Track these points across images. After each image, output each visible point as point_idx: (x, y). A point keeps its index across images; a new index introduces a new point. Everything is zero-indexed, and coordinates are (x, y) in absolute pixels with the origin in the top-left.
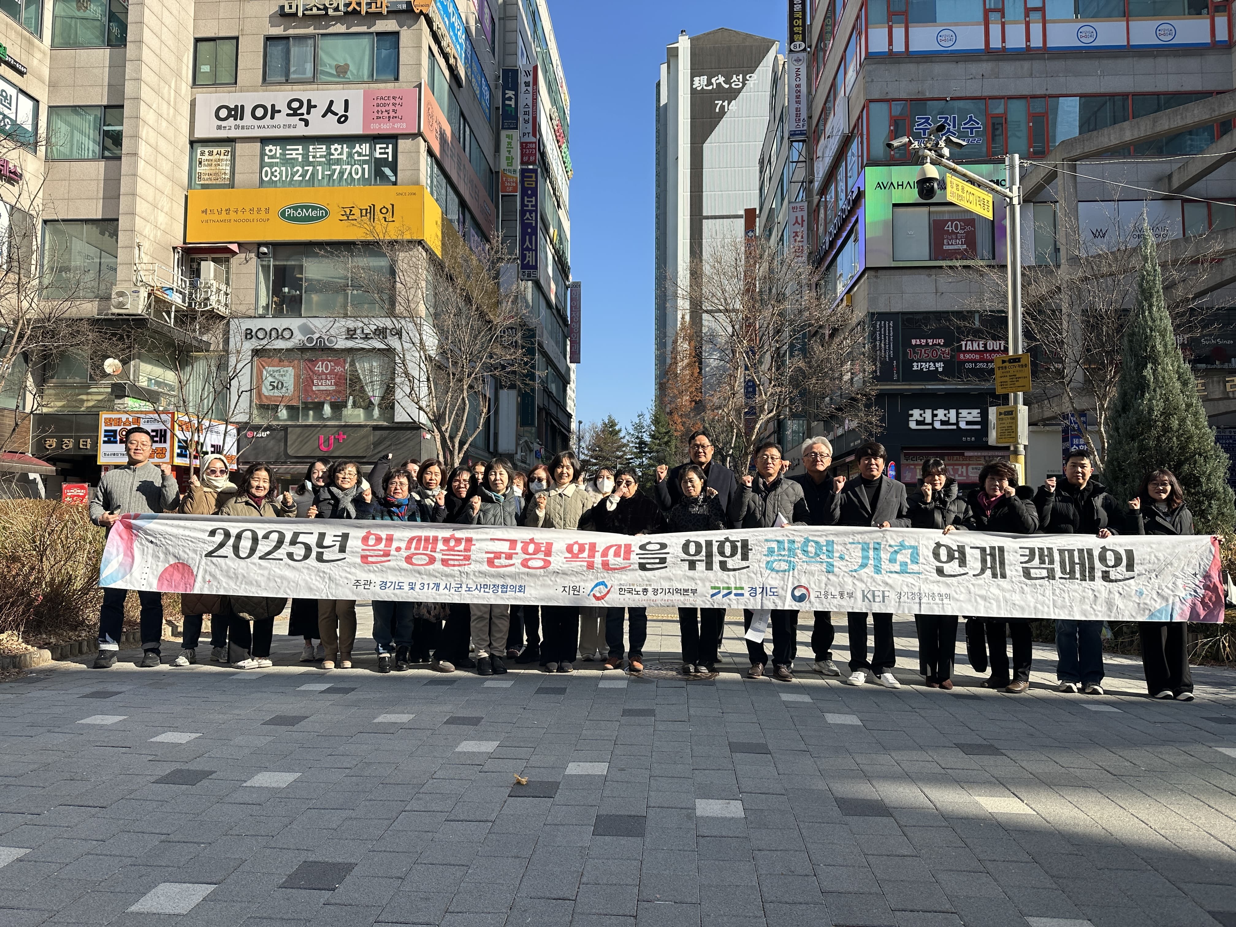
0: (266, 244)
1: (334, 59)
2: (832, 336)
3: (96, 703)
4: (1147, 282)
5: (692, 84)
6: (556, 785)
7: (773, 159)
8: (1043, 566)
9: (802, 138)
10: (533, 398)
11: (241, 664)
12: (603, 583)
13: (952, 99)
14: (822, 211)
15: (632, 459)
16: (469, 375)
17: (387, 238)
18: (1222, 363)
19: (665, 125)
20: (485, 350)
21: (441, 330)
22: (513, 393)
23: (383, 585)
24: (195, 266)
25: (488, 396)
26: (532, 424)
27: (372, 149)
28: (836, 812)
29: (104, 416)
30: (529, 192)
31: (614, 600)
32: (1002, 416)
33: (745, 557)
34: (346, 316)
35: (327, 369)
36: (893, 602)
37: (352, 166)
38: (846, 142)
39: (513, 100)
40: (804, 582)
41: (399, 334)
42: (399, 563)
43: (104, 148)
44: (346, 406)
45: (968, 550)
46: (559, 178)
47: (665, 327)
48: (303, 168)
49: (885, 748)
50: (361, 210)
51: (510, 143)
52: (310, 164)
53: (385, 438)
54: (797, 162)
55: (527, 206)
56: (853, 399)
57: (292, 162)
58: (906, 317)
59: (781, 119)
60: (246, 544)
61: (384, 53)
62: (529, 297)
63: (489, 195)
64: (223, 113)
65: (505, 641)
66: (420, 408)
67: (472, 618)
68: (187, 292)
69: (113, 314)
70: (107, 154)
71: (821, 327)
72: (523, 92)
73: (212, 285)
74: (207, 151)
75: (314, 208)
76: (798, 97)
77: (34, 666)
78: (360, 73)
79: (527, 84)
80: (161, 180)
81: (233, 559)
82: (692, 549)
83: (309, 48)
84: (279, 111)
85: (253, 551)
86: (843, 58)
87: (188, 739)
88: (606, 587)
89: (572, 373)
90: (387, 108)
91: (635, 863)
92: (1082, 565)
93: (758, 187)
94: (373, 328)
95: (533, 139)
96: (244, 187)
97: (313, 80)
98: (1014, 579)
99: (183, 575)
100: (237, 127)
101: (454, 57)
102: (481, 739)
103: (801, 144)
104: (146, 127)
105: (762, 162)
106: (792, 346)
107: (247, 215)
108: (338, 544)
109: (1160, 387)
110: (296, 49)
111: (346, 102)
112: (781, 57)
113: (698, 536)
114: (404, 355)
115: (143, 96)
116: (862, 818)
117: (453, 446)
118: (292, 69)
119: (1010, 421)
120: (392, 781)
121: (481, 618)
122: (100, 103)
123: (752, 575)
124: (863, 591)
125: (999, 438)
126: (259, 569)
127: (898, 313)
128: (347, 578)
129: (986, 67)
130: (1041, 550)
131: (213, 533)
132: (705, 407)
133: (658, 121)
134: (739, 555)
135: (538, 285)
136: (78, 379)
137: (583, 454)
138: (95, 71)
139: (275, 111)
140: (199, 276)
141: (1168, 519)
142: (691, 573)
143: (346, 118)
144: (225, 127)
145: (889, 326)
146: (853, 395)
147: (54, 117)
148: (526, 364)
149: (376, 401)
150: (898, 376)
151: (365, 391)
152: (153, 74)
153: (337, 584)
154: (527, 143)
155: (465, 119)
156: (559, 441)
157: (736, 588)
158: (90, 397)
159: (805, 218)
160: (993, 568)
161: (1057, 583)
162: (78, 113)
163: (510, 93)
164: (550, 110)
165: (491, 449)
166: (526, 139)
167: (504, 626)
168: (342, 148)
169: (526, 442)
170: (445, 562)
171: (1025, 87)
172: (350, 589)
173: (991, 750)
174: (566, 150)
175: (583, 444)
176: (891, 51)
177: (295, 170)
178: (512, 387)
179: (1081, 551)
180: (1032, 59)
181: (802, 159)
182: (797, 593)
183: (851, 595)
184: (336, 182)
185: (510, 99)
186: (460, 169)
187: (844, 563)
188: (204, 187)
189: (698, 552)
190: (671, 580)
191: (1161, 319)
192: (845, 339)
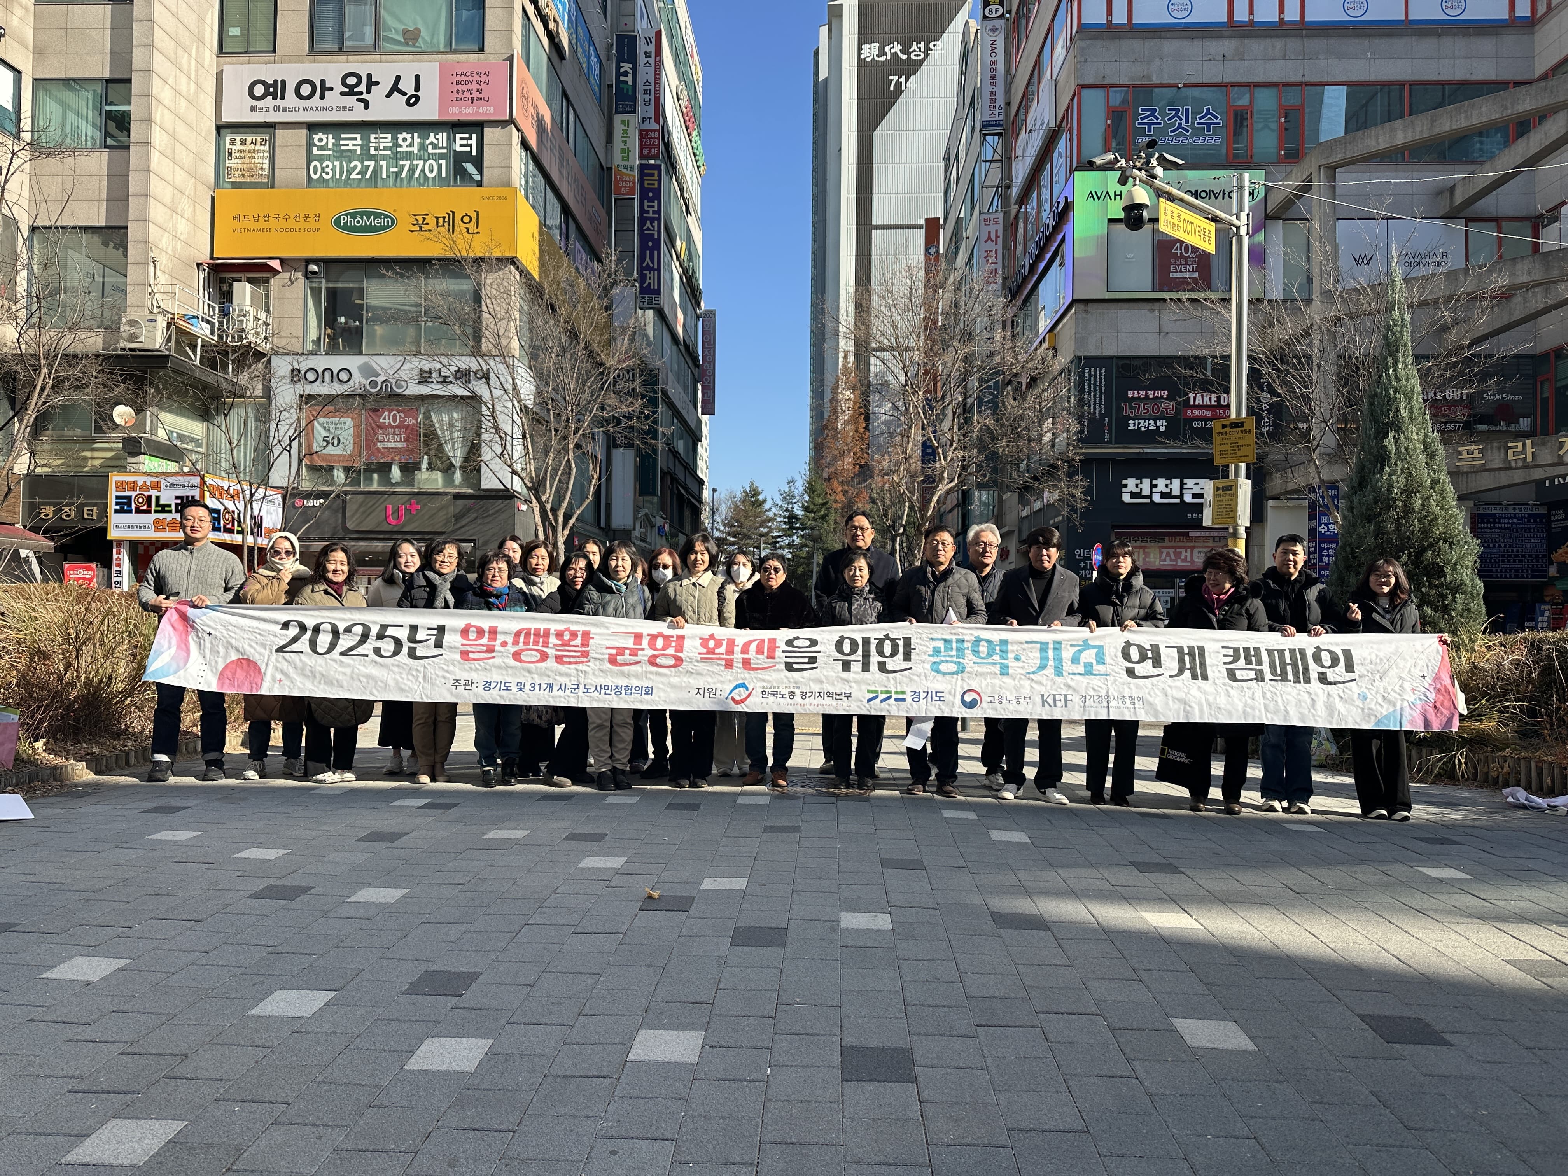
0: (316, 261)
1: (400, 21)
2: (1029, 386)
3: (161, 818)
4: (1393, 333)
5: (860, 54)
6: (691, 899)
7: (962, 154)
8: (1249, 667)
9: (998, 130)
10: (656, 460)
11: (320, 777)
12: (743, 685)
13: (1185, 85)
14: (1021, 225)
15: (779, 537)
16: (576, 431)
17: (471, 254)
18: (1508, 424)
19: (826, 105)
20: (595, 401)
21: (540, 375)
22: (630, 453)
23: (488, 685)
24: (225, 287)
25: (599, 457)
26: (654, 493)
27: (451, 140)
28: (990, 926)
29: (115, 478)
30: (651, 194)
31: (754, 705)
32: (1220, 492)
33: (907, 657)
34: (418, 354)
35: (395, 420)
36: (1077, 707)
37: (425, 161)
38: (1052, 138)
39: (630, 76)
40: (974, 685)
41: (486, 377)
42: (506, 660)
43: (107, 134)
44: (419, 469)
45: (1163, 650)
46: (688, 176)
47: (822, 372)
48: (362, 163)
49: (1052, 866)
50: (437, 218)
51: (625, 131)
52: (371, 158)
53: (469, 510)
54: (991, 161)
55: (648, 212)
56: (1053, 466)
57: (348, 156)
58: (1121, 363)
59: (972, 104)
60: (324, 640)
61: (465, 14)
62: (650, 330)
63: (599, 198)
64: (259, 90)
65: (628, 752)
66: (514, 472)
67: (590, 727)
68: (216, 321)
69: (124, 349)
70: (110, 141)
71: (1015, 375)
72: (642, 64)
73: (248, 312)
74: (238, 139)
75: (377, 215)
76: (993, 77)
77: (77, 780)
78: (435, 41)
79: (648, 55)
80: (180, 176)
81: (308, 654)
82: (847, 647)
83: (368, 7)
84: (331, 89)
85: (332, 646)
86: (1050, 29)
87: (276, 856)
88: (747, 689)
89: (704, 426)
90: (470, 87)
91: (775, 970)
92: (1295, 665)
93: (943, 191)
94: (453, 369)
95: (655, 127)
96: (287, 187)
97: (374, 49)
98: (1217, 681)
99: (247, 672)
100: (277, 109)
101: (555, 21)
102: (606, 855)
103: (996, 137)
104: (161, 107)
105: (947, 159)
106: (980, 399)
107: (291, 223)
108: (433, 638)
109: (1402, 460)
110: (352, 7)
111: (417, 78)
112: (973, 23)
113: (853, 631)
114: (493, 405)
115: (156, 67)
116: (1017, 932)
117: (556, 521)
118: (347, 34)
119: (1228, 498)
120: (511, 896)
121: (600, 727)
122: (100, 76)
123: (915, 678)
124: (1043, 696)
125: (1215, 517)
126: (341, 666)
127: (1111, 358)
128: (444, 677)
129: (1228, 46)
130: (1247, 650)
131: (286, 625)
132: (872, 472)
133: (816, 100)
134: (900, 656)
135: (660, 314)
136: (78, 431)
137: (718, 530)
138: (94, 33)
139: (325, 89)
140: (230, 301)
141: (1388, 616)
142: (845, 675)
143: (418, 98)
144: (261, 109)
145: (1101, 374)
146: (1052, 461)
147: (41, 93)
148: (647, 417)
149: (458, 462)
150: (1110, 438)
151: (443, 448)
152: (166, 38)
153: (433, 685)
154: (647, 131)
155: (568, 101)
156: (687, 514)
157: (896, 692)
158: (96, 454)
159: (1000, 233)
160: (1192, 669)
161: (1267, 685)
162: (72, 89)
163: (626, 67)
164: (677, 87)
165: (603, 524)
166: (646, 126)
167: (627, 734)
168: (412, 138)
169: (646, 515)
170: (559, 659)
171: (1276, 72)
172: (448, 690)
173: (1170, 868)
174: (697, 138)
175: (718, 518)
176: (1109, 22)
177: (352, 165)
178: (629, 446)
179: (1292, 651)
180: (1286, 36)
181: (997, 157)
182: (968, 698)
183: (1028, 700)
184: (405, 182)
185: (626, 74)
186: (562, 165)
187: (1020, 664)
188: (236, 185)
189: (853, 651)
190: (822, 682)
191: (1407, 379)
192: (1044, 391)
